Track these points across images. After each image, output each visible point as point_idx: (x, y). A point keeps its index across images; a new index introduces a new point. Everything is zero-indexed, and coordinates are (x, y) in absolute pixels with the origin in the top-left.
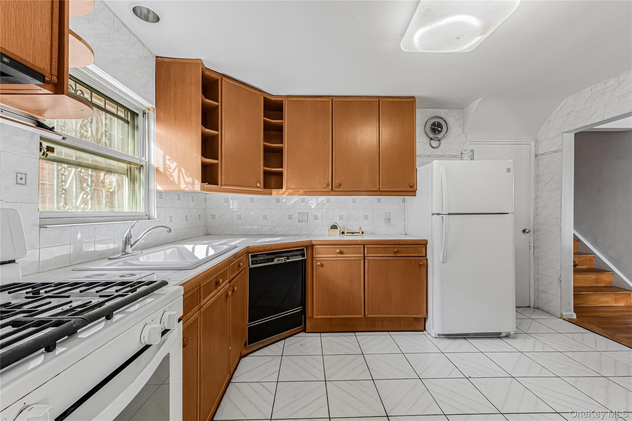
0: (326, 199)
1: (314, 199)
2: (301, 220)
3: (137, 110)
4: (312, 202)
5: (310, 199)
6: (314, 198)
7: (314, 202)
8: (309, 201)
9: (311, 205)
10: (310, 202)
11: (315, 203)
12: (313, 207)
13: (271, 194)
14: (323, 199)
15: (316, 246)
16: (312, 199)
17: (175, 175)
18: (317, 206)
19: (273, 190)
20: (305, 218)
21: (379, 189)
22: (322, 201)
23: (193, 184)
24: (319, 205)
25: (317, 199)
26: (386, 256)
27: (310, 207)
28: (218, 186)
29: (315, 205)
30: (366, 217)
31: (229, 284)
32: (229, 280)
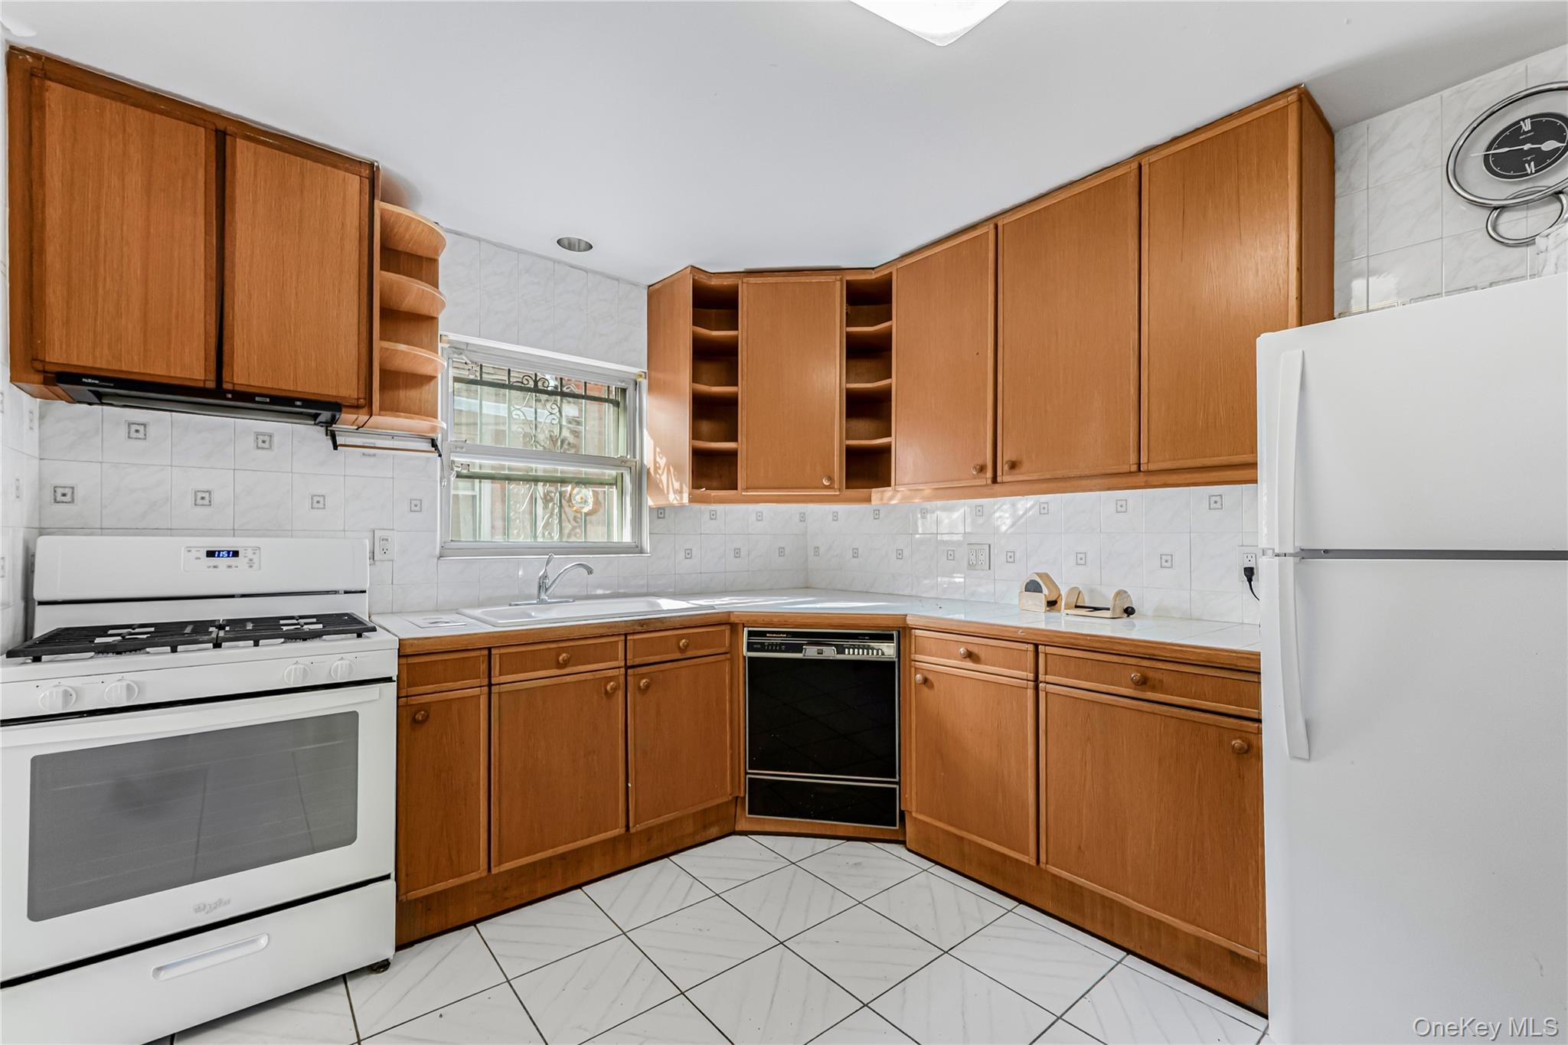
0: (1038, 506)
1: (1005, 507)
2: (975, 563)
3: (623, 381)
4: (1002, 514)
5: (996, 507)
6: (1004, 504)
7: (1007, 515)
8: (994, 513)
9: (999, 523)
10: (997, 515)
11: (1008, 518)
12: (1004, 528)
13: (868, 500)
14: (1028, 506)
15: (917, 631)
16: (1001, 506)
17: (664, 478)
18: (1013, 525)
19: (873, 490)
20: (984, 557)
21: (1140, 464)
22: (1027, 511)
23: (681, 492)
24: (1020, 522)
25: (1014, 505)
26: (1104, 690)
27: (999, 527)
28: (735, 491)
29: (1009, 522)
30: (1167, 561)
31: (623, 670)
32: (623, 664)
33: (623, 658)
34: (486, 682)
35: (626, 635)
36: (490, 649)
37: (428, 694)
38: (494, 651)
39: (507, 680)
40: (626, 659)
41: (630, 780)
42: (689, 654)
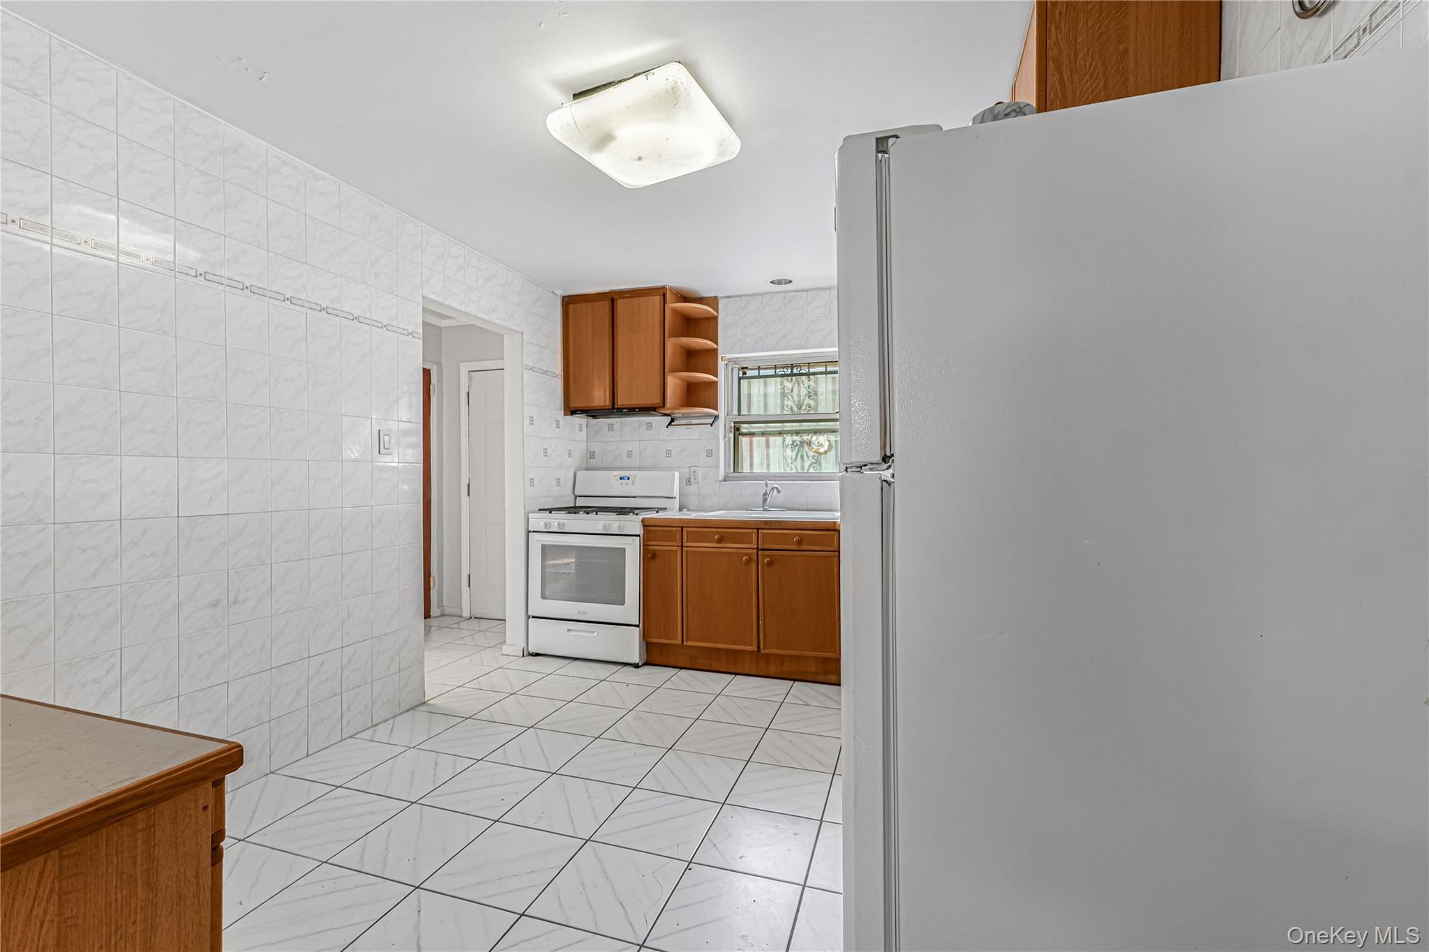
31: (755, 551)
32: (756, 547)
33: (756, 542)
34: (680, 544)
35: (758, 529)
36: (682, 528)
37: (656, 546)
38: (684, 529)
39: (692, 545)
40: (758, 544)
41: (760, 619)
42: (804, 547)
